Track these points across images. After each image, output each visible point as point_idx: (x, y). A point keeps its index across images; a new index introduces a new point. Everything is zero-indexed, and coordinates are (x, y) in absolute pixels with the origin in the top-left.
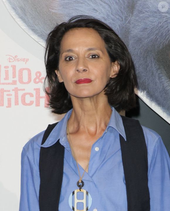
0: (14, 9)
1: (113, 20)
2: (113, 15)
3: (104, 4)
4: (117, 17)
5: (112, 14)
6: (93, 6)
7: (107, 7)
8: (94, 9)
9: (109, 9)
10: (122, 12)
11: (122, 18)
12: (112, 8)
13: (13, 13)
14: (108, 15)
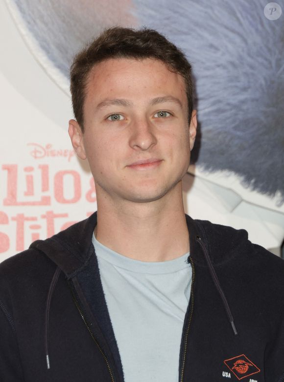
0: (45, 48)
1: (252, 67)
2: (252, 57)
3: (231, 35)
4: (260, 60)
5: (249, 55)
6: (210, 38)
7: (238, 40)
8: (211, 46)
9: (243, 45)
10: (269, 50)
11: (270, 63)
12: (250, 42)
13: (43, 58)
14: (241, 58)
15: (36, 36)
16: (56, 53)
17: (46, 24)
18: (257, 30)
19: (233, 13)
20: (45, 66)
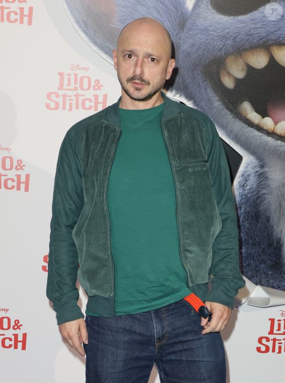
15: (74, 17)
16: (82, 25)
17: (79, 12)
18: (169, 20)
19: (158, 11)
20: (77, 30)
